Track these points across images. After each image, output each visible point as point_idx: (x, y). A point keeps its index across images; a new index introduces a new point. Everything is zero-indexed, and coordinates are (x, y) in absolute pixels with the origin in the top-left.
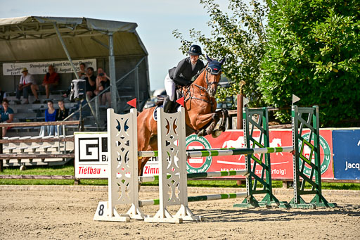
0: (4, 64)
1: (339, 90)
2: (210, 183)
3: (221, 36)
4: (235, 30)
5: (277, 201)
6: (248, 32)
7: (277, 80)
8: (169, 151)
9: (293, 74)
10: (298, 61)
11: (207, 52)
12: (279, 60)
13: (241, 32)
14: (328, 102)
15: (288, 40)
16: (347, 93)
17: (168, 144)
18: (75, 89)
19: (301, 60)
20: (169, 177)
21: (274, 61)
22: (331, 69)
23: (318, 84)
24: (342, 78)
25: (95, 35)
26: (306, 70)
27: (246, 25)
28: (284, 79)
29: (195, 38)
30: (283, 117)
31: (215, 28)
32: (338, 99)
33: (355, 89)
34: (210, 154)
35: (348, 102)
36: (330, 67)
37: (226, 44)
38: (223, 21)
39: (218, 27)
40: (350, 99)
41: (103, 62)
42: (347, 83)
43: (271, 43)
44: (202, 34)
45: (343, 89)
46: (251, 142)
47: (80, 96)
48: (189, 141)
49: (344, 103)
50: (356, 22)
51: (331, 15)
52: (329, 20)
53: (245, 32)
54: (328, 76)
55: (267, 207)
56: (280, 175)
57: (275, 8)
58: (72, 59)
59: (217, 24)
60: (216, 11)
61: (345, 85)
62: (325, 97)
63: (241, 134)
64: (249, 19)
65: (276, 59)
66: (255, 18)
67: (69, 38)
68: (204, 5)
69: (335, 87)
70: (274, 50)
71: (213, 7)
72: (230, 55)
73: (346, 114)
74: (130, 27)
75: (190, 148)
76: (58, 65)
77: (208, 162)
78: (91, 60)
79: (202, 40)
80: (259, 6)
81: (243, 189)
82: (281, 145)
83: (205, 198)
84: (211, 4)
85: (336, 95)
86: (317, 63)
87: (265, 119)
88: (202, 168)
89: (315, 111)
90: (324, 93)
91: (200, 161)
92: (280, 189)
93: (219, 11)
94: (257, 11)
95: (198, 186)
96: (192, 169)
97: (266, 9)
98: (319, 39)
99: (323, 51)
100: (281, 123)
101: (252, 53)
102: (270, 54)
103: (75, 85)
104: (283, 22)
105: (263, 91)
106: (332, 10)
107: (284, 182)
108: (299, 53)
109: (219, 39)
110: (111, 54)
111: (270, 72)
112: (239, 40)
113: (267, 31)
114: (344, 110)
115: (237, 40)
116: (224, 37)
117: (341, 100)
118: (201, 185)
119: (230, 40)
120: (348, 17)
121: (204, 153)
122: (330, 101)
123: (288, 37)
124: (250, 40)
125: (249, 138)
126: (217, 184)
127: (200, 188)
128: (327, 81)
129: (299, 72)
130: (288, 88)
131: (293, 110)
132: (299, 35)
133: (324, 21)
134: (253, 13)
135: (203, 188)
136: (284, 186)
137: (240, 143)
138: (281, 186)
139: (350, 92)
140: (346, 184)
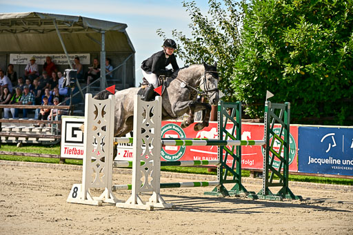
0: (11, 55)
1: (304, 91)
2: (183, 169)
3: (200, 36)
4: (214, 32)
5: (245, 191)
6: (225, 35)
7: (248, 79)
8: (145, 138)
9: (263, 74)
10: (269, 62)
11: (187, 50)
12: (252, 61)
13: (218, 34)
14: (293, 101)
15: (261, 43)
16: (311, 94)
17: (143, 131)
18: (67, 77)
19: (271, 62)
20: (142, 163)
21: (247, 61)
22: (298, 72)
23: (285, 85)
24: (308, 80)
25: (90, 32)
26: (275, 70)
27: (223, 28)
28: (255, 78)
29: (177, 38)
30: (252, 113)
31: (195, 30)
32: (303, 99)
33: (318, 91)
34: (184, 143)
35: (312, 102)
36: (298, 69)
37: (204, 45)
38: (202, 24)
39: (198, 29)
40: (314, 99)
41: (95, 56)
42: (312, 85)
43: (245, 44)
44: (183, 34)
45: (308, 89)
46: (224, 134)
47: (71, 84)
48: (165, 129)
49: (308, 103)
50: (323, 30)
51: (301, 22)
52: (300, 26)
53: (222, 35)
54: (295, 77)
55: (236, 196)
56: (248, 165)
57: (250, 14)
58: (69, 53)
59: (197, 26)
60: (196, 14)
61: (310, 86)
62: (291, 97)
63: (215, 126)
64: (226, 23)
65: (249, 59)
66: (232, 23)
67: (67, 34)
68: (186, 8)
69: (301, 88)
70: (247, 51)
71: (195, 10)
72: (207, 55)
73: (309, 113)
74: (120, 27)
75: (167, 136)
76: (56, 57)
77: (182, 150)
78: (85, 55)
79: (183, 39)
80: (235, 12)
81: (213, 176)
82: (250, 138)
83: (178, 185)
84: (193, 7)
85: (301, 94)
86: (286, 65)
87: (239, 113)
88: (176, 155)
89: (287, 107)
90: (290, 92)
91: (175, 148)
92: (247, 178)
93: (199, 14)
94: (233, 17)
95: (172, 171)
96: (167, 155)
97: (241, 16)
98: (289, 43)
99: (292, 54)
100: (250, 118)
101: (228, 53)
102: (244, 54)
103: (68, 73)
104: (258, 27)
105: (235, 88)
106: (302, 18)
107: (251, 172)
108: (271, 55)
109: (198, 39)
110: (103, 50)
111: (243, 71)
112: (216, 42)
113: (242, 34)
114: (308, 109)
115: (214, 42)
116: (203, 37)
117: (305, 100)
118: (175, 171)
119: (208, 41)
120: (317, 26)
121: (178, 141)
122: (296, 100)
123: (261, 40)
124: (225, 42)
125: (223, 130)
126: (189, 170)
127: (174, 173)
128: (294, 82)
129: (269, 72)
130: (258, 87)
131: (266, 105)
132: (271, 38)
133: (295, 27)
134: (230, 18)
135: (176, 173)
136: (251, 175)
137: (212, 134)
138: (248, 176)
139: (314, 93)
140: (308, 177)
